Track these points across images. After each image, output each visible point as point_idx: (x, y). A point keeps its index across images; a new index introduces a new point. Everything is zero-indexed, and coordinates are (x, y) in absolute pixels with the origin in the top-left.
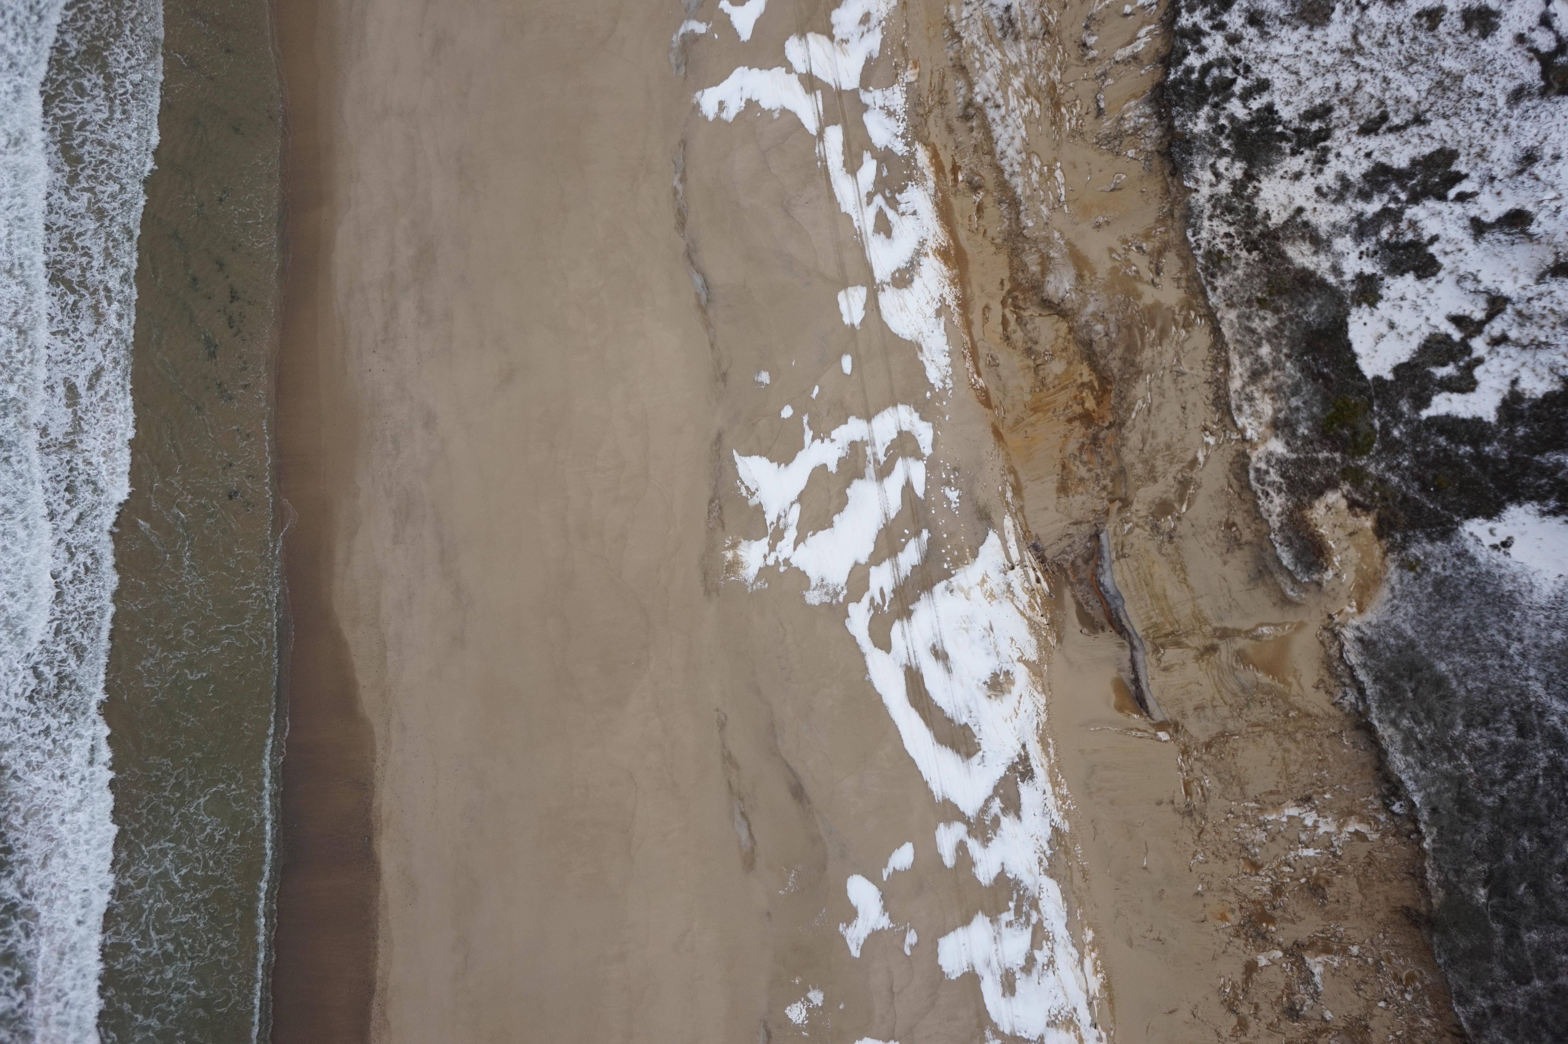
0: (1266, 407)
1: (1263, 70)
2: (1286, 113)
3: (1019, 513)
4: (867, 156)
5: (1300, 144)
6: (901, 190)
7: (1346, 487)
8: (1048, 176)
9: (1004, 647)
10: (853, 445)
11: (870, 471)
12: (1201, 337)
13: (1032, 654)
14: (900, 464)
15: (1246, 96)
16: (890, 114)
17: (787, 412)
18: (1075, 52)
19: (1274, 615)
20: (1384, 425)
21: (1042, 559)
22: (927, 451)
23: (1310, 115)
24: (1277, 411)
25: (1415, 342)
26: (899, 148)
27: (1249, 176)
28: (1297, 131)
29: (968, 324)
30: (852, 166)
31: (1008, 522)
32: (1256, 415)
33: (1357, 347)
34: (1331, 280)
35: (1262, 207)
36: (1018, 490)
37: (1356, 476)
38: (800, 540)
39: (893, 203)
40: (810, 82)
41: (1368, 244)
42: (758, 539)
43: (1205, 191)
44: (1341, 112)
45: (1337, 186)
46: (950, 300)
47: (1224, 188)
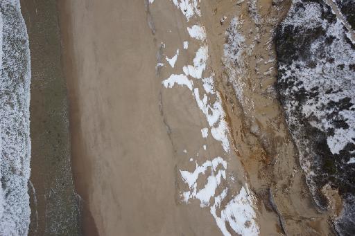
0: (309, 164)
1: (301, 79)
2: (307, 89)
3: (249, 182)
4: (205, 95)
5: (311, 96)
6: (214, 103)
7: (330, 182)
8: (249, 102)
9: (248, 215)
10: (208, 167)
11: (213, 173)
12: (291, 146)
13: (255, 216)
14: (219, 171)
15: (297, 85)
16: (210, 84)
17: (191, 160)
18: (253, 72)
19: (316, 215)
20: (338, 166)
21: (255, 194)
22: (226, 168)
23: (313, 89)
24: (311, 164)
25: (344, 145)
26: (212, 92)
27: (300, 105)
28: (311, 93)
29: (233, 136)
30: (202, 98)
31: (246, 184)
32: (307, 166)
33: (330, 147)
34: (322, 130)
35: (303, 113)
36: (248, 176)
37: (332, 179)
38: (197, 192)
39: (212, 106)
40: (190, 77)
41: (330, 121)
42: (188, 191)
43: (289, 109)
44: (321, 88)
45: (321, 106)
46: (228, 131)
47: (294, 108)
